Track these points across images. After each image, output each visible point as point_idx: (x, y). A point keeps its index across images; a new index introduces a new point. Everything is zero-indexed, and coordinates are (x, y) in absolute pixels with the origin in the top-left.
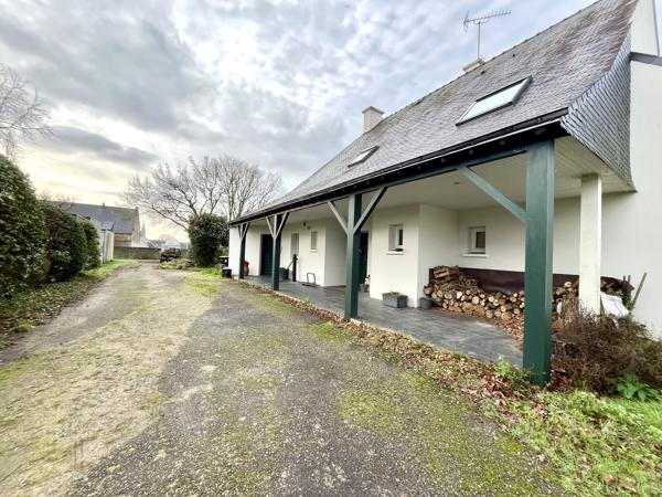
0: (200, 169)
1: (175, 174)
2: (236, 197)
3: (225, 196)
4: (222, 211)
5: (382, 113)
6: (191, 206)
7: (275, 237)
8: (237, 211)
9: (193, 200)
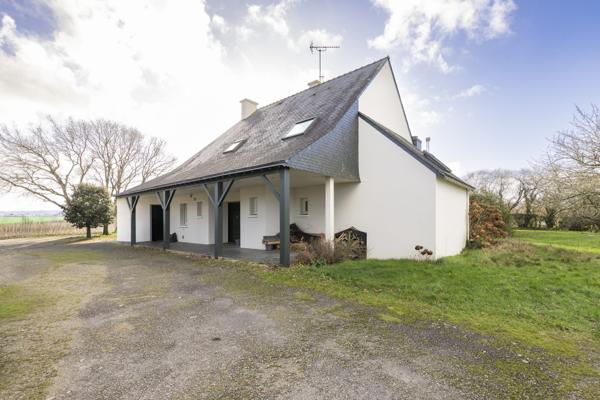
0: (64, 130)
1: (26, 134)
2: (113, 161)
3: (98, 160)
4: (95, 179)
5: (257, 104)
6: (53, 172)
7: (164, 208)
8: (115, 177)
9: (55, 165)
